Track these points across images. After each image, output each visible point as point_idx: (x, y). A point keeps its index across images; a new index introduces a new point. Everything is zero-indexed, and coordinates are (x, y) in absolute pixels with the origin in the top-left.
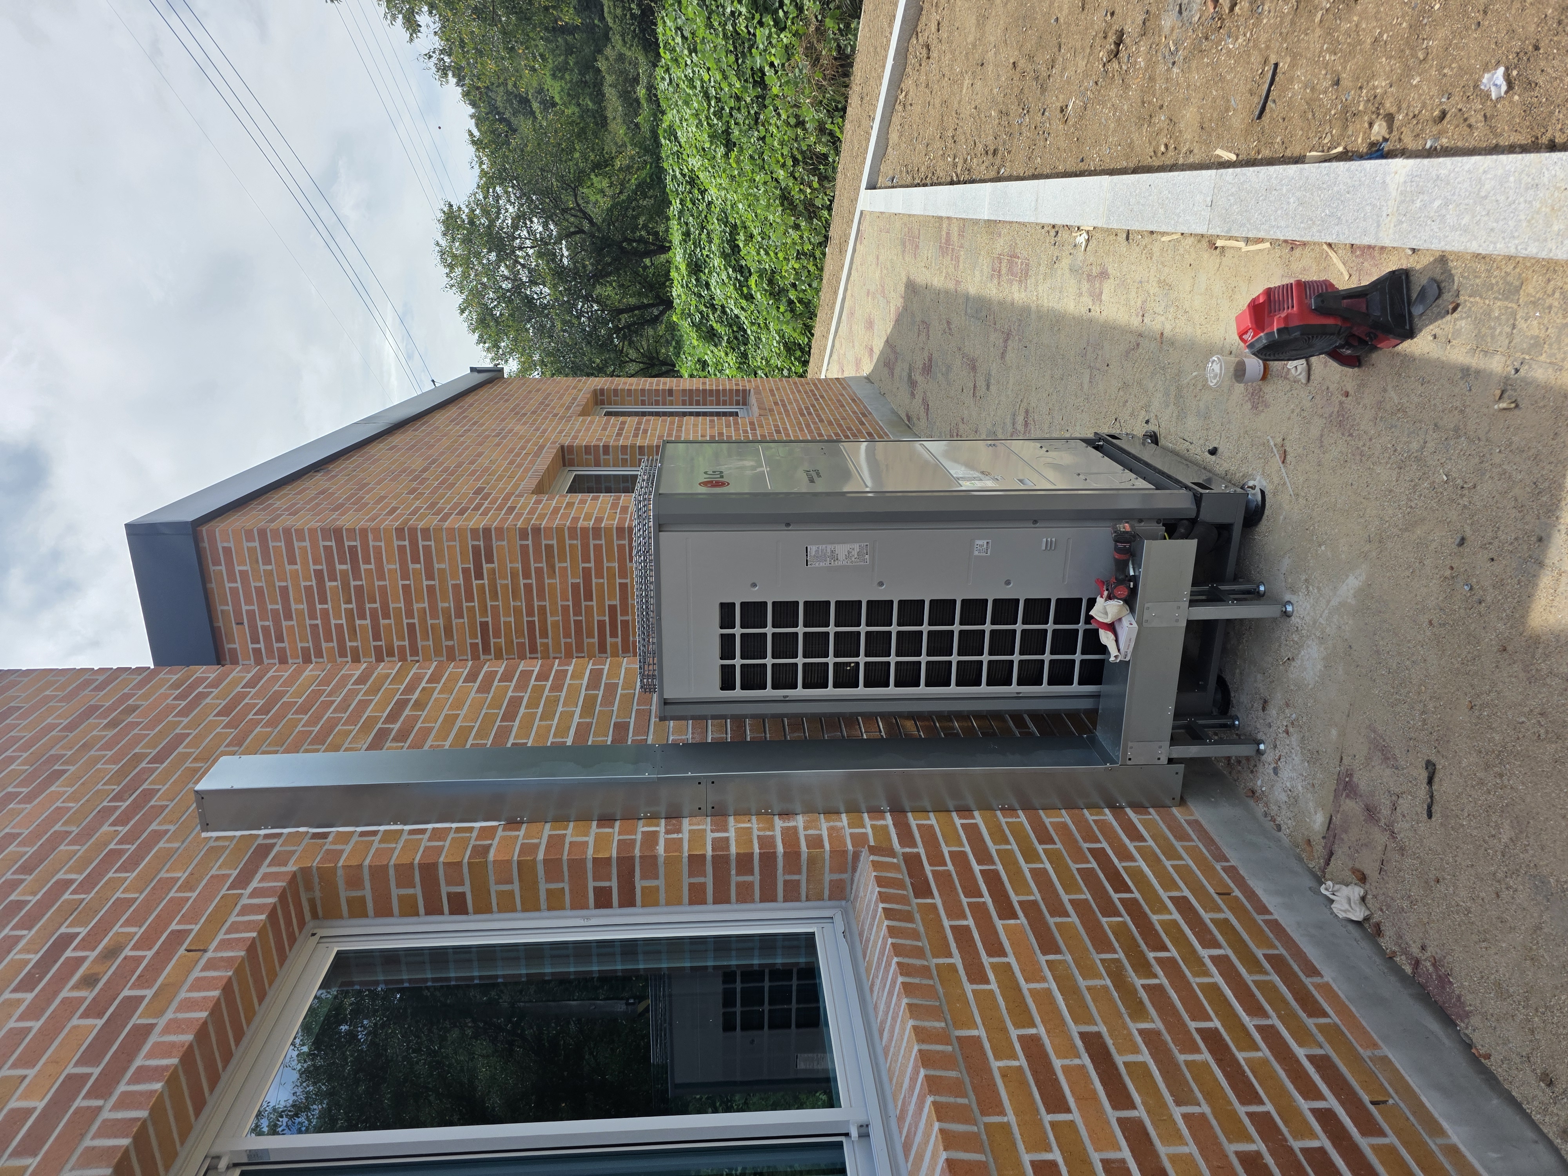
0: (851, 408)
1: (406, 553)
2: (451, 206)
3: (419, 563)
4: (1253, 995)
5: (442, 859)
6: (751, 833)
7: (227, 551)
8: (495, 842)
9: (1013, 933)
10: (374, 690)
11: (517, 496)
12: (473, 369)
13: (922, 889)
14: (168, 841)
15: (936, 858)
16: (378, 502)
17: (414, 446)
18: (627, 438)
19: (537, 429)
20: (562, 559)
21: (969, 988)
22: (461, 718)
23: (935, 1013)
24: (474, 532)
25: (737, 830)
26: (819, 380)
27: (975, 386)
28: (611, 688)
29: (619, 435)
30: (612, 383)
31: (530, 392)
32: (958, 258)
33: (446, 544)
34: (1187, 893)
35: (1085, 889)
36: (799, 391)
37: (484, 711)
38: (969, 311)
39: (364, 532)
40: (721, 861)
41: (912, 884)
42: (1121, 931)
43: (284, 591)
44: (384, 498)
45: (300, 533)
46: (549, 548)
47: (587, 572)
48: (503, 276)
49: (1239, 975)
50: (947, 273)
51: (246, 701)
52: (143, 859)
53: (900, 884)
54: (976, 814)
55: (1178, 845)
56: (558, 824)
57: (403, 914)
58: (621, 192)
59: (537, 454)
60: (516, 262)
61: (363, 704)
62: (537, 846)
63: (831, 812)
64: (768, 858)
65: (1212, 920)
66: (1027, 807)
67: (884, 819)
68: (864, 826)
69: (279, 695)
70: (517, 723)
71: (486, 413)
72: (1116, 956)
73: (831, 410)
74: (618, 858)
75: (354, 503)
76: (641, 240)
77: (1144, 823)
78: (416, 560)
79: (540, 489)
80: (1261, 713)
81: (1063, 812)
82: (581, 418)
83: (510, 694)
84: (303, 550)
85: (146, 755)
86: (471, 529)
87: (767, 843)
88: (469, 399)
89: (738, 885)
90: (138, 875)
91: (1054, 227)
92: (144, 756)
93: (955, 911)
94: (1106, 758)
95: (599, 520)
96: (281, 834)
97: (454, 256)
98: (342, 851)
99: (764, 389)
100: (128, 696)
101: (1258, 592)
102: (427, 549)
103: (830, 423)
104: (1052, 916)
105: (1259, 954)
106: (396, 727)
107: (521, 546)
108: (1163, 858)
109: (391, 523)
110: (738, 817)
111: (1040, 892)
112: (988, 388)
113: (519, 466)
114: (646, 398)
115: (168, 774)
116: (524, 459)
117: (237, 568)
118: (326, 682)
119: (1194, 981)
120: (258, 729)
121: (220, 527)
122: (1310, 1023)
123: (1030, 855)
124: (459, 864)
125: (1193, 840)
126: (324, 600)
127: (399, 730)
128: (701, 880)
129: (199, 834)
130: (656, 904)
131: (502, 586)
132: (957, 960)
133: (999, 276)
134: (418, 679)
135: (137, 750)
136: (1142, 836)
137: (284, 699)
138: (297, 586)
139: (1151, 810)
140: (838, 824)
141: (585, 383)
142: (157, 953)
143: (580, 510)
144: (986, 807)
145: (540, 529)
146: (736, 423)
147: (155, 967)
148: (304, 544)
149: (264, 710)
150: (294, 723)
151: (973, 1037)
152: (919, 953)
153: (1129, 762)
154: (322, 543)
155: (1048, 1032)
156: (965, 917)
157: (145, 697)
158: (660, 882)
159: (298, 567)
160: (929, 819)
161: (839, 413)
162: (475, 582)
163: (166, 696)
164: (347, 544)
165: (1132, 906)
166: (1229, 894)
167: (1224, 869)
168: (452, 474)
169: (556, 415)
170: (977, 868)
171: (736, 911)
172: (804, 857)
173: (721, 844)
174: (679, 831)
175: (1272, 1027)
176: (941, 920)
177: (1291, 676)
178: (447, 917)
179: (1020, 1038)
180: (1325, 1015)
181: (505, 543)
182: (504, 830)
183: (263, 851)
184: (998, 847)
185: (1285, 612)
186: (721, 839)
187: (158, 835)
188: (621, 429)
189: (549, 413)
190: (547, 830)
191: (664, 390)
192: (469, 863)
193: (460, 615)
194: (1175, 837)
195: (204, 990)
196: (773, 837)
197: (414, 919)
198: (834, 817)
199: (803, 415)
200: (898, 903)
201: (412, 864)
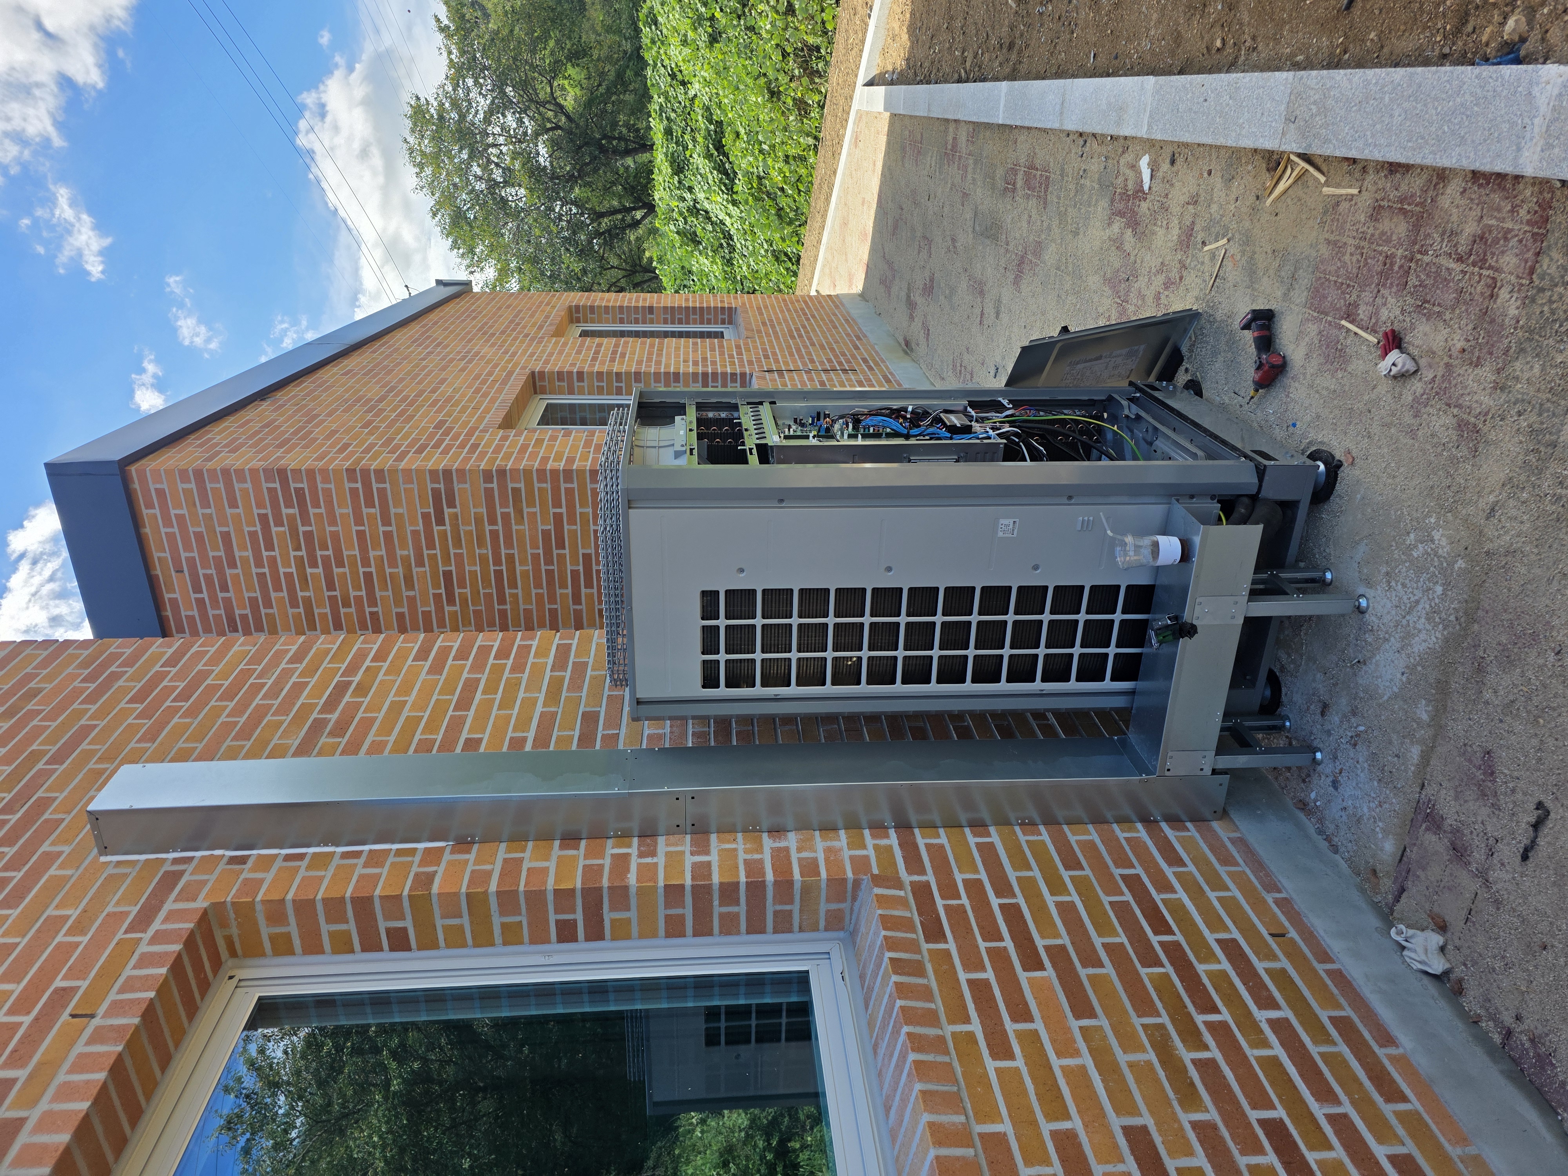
0: (845, 330)
1: (358, 496)
2: (418, 98)
3: (374, 507)
4: (1320, 1073)
5: (377, 892)
6: (736, 856)
7: (160, 493)
8: (441, 870)
9: (1041, 989)
10: (310, 671)
11: (481, 431)
12: (439, 282)
13: (934, 933)
14: (60, 867)
15: (948, 890)
16: (328, 438)
17: (371, 371)
18: (603, 363)
19: (506, 352)
20: (531, 503)
21: (991, 1065)
22: (408, 706)
23: (952, 1102)
24: (433, 473)
25: (721, 852)
26: (810, 297)
27: (982, 314)
28: (580, 668)
29: (594, 359)
30: (588, 298)
31: (500, 308)
32: (966, 167)
33: (402, 487)
34: (1236, 934)
35: (1120, 930)
36: (789, 310)
37: (435, 697)
38: (977, 228)
39: (311, 473)
40: (701, 892)
41: (921, 922)
42: (1163, 985)
43: (226, 536)
44: (334, 432)
45: (240, 473)
46: (516, 491)
47: (558, 518)
48: (475, 176)
49: (1303, 1045)
50: (953, 184)
51: (165, 683)
52: (29, 890)
53: (906, 924)
54: (992, 829)
55: (1222, 870)
56: (515, 844)
57: (336, 951)
58: (600, 85)
59: (505, 382)
60: (489, 161)
61: (299, 688)
62: (489, 874)
63: (828, 828)
64: (756, 888)
65: (1267, 970)
66: (1050, 821)
67: (887, 836)
68: (864, 847)
69: (203, 675)
70: (472, 713)
71: (451, 332)
72: (1158, 1020)
73: (823, 332)
74: (583, 889)
75: (302, 438)
76: (621, 138)
77: (1182, 841)
78: (370, 504)
79: (509, 422)
80: (1318, 717)
81: (1090, 827)
82: (554, 339)
83: (465, 675)
84: (245, 492)
85: (44, 753)
86: (430, 471)
87: (755, 868)
88: (433, 316)
89: (722, 916)
90: (22, 912)
91: (1081, 135)
92: (41, 753)
93: (973, 962)
94: (1142, 768)
95: (571, 460)
96: (192, 858)
97: (423, 154)
98: (262, 881)
99: (751, 307)
100: (30, 677)
101: (1324, 581)
102: (382, 492)
103: (822, 347)
104: (1084, 966)
105: (1324, 1016)
106: (334, 717)
107: (485, 489)
108: (1206, 888)
109: (342, 463)
110: (722, 835)
111: (1068, 933)
112: (997, 317)
113: (485, 395)
114: (625, 316)
115: (68, 777)
116: (491, 387)
117: (173, 512)
118: (256, 659)
119: (1252, 1054)
120: (176, 720)
121: (150, 464)
122: (1388, 1109)
123: (1057, 887)
124: (399, 897)
125: (1237, 864)
126: (270, 547)
127: (337, 722)
128: (679, 911)
129: (96, 859)
130: (628, 937)
131: (466, 532)
132: (976, 1027)
133: (1014, 190)
134: (361, 655)
135: (34, 747)
136: (1181, 860)
137: (208, 681)
138: (239, 530)
139: (1189, 825)
140: (836, 844)
141: (559, 298)
142: (36, 1019)
143: (550, 447)
144: (1003, 822)
145: (505, 471)
146: (721, 346)
147: (32, 1039)
148: (245, 486)
149: (184, 696)
150: (217, 712)
151: (999, 1133)
152: (931, 1018)
153: (1167, 773)
154: (265, 485)
155: (1086, 1126)
156: (983, 969)
157: (49, 678)
158: (632, 914)
159: (240, 510)
160: (938, 836)
161: (832, 335)
162: (436, 529)
163: (72, 677)
164: (293, 485)
165: (1174, 952)
166: (1283, 935)
167: (1277, 902)
168: (411, 404)
169: (526, 336)
170: (995, 902)
171: (718, 944)
172: (797, 886)
173: (702, 871)
174: (653, 854)
175: (1345, 1116)
176: (956, 973)
177: (1360, 681)
178: (386, 954)
179: (1054, 1134)
180: (1404, 1099)
181: (467, 486)
182: (452, 852)
183: (170, 879)
184: (1019, 874)
185: (1358, 607)
186: (702, 863)
187: (49, 858)
188: (597, 352)
189: (520, 333)
190: (502, 852)
191: (644, 308)
192: (410, 896)
193: (420, 563)
194: (1218, 860)
195: (87, 1072)
196: (761, 861)
197: (350, 957)
198: (832, 834)
199: (793, 337)
200: (906, 951)
201: (343, 898)
